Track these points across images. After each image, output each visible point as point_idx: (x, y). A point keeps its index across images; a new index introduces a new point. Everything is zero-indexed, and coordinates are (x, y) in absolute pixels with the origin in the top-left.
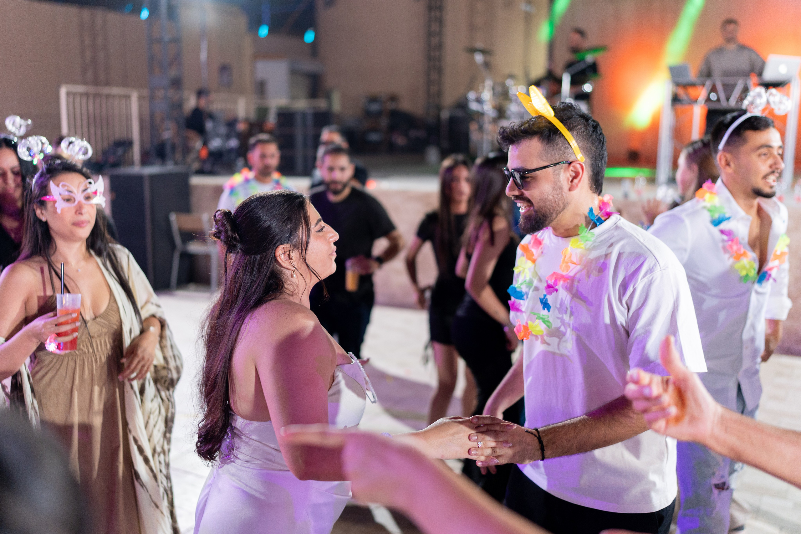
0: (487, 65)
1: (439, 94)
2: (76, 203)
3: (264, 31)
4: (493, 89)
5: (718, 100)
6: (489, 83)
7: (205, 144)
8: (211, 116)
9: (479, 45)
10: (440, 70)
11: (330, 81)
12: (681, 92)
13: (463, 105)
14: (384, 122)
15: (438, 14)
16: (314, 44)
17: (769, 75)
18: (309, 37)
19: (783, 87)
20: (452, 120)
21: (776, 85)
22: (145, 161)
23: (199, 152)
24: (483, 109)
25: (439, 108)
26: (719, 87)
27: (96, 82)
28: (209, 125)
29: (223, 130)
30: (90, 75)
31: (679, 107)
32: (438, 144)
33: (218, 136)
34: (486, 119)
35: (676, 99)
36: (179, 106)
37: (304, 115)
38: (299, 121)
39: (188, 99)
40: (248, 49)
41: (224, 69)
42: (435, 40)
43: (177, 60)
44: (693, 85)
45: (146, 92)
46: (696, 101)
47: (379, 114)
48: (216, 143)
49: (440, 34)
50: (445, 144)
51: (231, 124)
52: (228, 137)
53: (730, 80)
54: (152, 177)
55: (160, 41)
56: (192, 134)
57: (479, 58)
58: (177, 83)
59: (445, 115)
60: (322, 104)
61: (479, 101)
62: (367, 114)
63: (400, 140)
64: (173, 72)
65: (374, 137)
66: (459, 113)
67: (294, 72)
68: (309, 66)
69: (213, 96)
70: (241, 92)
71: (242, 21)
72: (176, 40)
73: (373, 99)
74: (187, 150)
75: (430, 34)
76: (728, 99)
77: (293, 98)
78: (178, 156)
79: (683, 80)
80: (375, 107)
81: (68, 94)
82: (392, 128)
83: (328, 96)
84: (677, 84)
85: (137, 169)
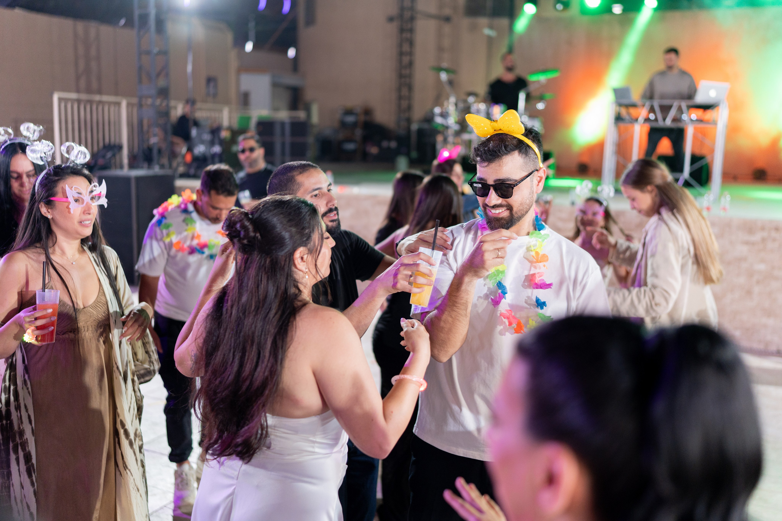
0: (451, 82)
1: (409, 108)
2: (85, 203)
3: (249, 47)
4: (456, 105)
5: (656, 120)
6: (452, 100)
7: (190, 149)
8: (196, 124)
9: (445, 65)
10: (410, 88)
11: (309, 94)
12: (623, 111)
13: (429, 119)
14: (359, 133)
15: (408, 35)
16: (296, 59)
17: (700, 99)
18: (292, 53)
19: (713, 109)
20: (421, 132)
21: (706, 107)
22: (133, 164)
23: (184, 157)
24: (447, 123)
25: (409, 121)
26: (657, 109)
27: (89, 90)
28: (194, 132)
29: (207, 137)
30: (83, 83)
31: (622, 125)
32: (408, 154)
33: (202, 142)
34: (450, 132)
35: (618, 119)
36: (166, 114)
37: (283, 124)
38: (278, 130)
39: (175, 108)
40: (234, 63)
41: (210, 80)
42: (406, 59)
43: (164, 71)
44: (634, 106)
45: (135, 100)
46: (637, 120)
47: (355, 125)
48: (200, 149)
49: (411, 54)
50: (414, 154)
51: (215, 131)
52: (212, 143)
53: (666, 102)
54: (139, 179)
55: (148, 53)
56: (177, 140)
57: (444, 76)
58: (164, 93)
59: (415, 127)
60: (301, 115)
61: (444, 115)
62: (343, 125)
63: (374, 150)
64: (162, 83)
65: (350, 146)
66: (426, 126)
67: (275, 85)
68: (291, 80)
69: (199, 105)
70: (227, 102)
71: (229, 37)
72: (164, 53)
73: (349, 112)
74: (173, 155)
75: (401, 54)
76: (664, 119)
77: (276, 109)
78: (165, 161)
79: (625, 101)
80: (350, 119)
81: (60, 100)
82: (366, 139)
83: (308, 109)
84: (620, 105)
85: (126, 172)
